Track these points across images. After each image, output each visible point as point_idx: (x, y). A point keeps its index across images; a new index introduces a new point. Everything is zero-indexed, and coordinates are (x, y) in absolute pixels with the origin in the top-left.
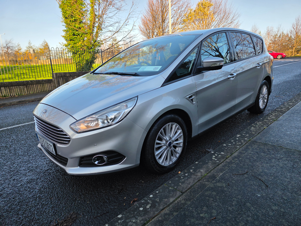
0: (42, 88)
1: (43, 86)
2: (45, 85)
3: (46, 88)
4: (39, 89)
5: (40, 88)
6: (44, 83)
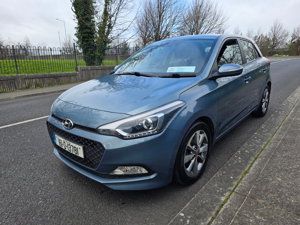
0: (69, 80)
1: (69, 79)
2: (71, 78)
5: (67, 80)
6: (70, 76)
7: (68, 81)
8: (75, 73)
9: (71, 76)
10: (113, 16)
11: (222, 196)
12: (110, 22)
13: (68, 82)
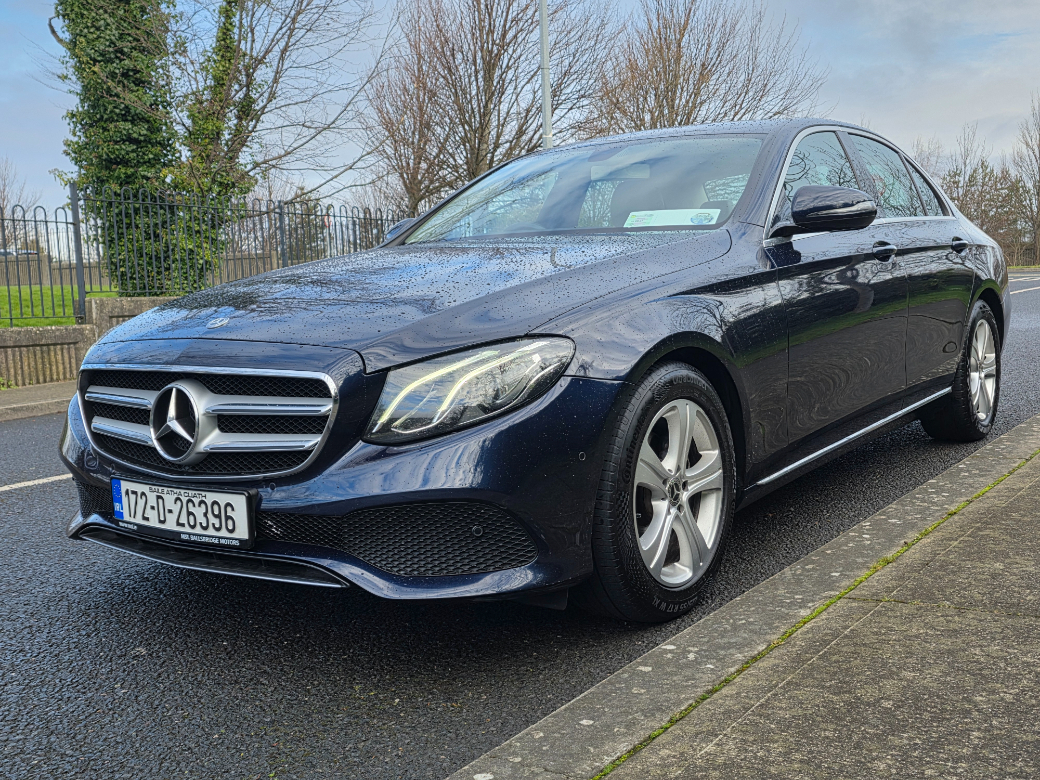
0: (40, 366)
1: (43, 358)
2: (52, 354)
3: (54, 368)
4: (25, 368)
5: (32, 364)
6: (48, 345)
7: (36, 369)
8: (74, 330)
9: (55, 344)
10: (260, 61)
11: (801, 607)
12: (248, 90)
13: (34, 374)
